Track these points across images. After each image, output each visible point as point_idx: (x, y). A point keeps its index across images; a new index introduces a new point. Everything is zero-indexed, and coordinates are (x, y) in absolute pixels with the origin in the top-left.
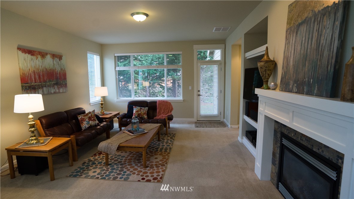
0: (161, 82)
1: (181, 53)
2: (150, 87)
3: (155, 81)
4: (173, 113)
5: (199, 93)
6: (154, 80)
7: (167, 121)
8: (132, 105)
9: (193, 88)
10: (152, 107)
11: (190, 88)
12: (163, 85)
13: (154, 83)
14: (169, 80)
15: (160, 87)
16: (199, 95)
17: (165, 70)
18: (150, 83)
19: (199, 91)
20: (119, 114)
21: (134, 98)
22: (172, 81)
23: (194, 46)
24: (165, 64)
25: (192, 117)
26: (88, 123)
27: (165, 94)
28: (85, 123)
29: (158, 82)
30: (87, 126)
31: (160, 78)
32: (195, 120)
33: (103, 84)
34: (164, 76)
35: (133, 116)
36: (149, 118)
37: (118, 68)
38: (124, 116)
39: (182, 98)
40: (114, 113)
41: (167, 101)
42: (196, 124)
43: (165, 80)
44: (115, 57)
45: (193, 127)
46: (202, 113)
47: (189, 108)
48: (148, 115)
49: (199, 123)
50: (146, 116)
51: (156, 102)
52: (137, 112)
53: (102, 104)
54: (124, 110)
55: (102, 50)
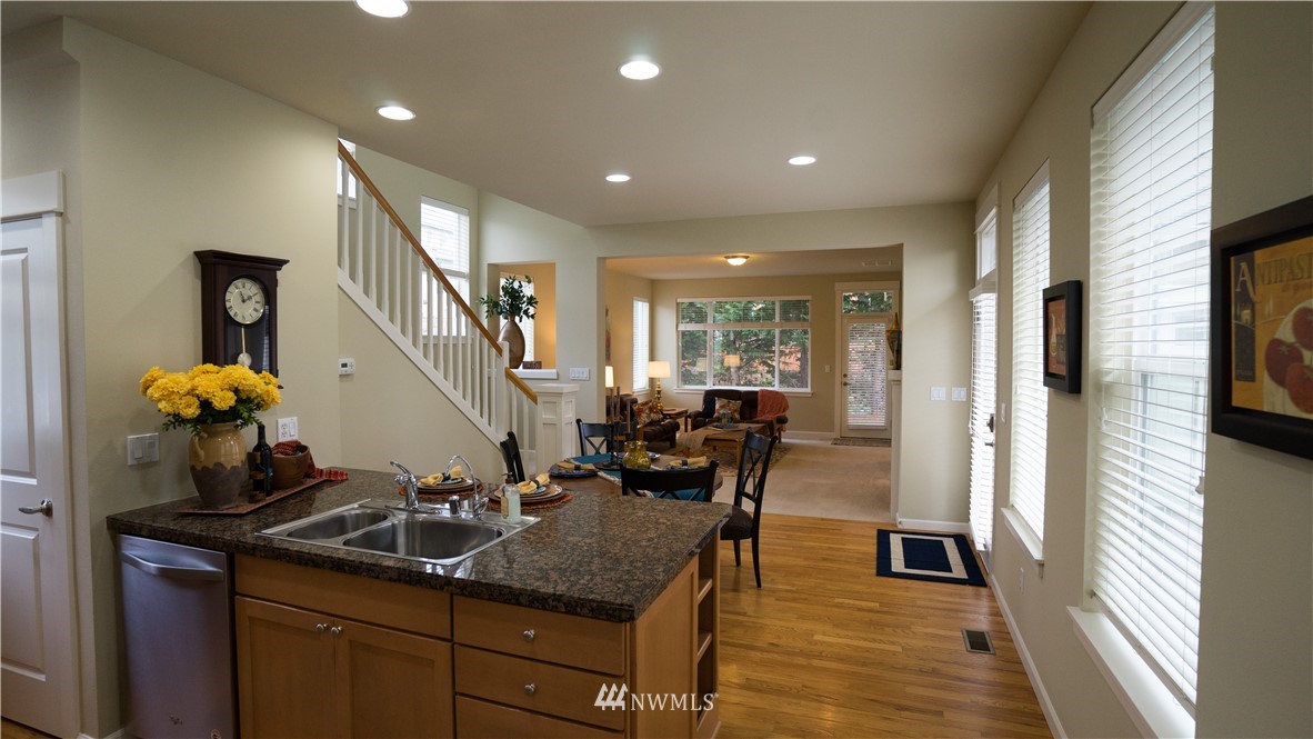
0: (770, 358)
1: (809, 298)
2: (739, 368)
3: (754, 354)
4: (788, 414)
5: (844, 380)
6: (752, 351)
7: (777, 426)
8: (710, 397)
9: (832, 369)
10: (749, 404)
11: (827, 369)
12: (774, 364)
13: (752, 359)
14: (791, 353)
15: (768, 372)
16: (846, 384)
17: (777, 332)
18: (741, 359)
19: (845, 376)
20: (686, 412)
21: (709, 387)
22: (799, 356)
23: (837, 284)
24: (777, 319)
25: (831, 429)
26: (649, 416)
27: (776, 382)
28: (644, 415)
29: (761, 357)
30: (647, 421)
31: (765, 346)
32: (836, 435)
33: (652, 357)
34: (774, 344)
35: (716, 415)
36: (743, 419)
37: (682, 327)
38: (698, 414)
39: (808, 390)
40: (678, 410)
41: (777, 393)
42: (836, 442)
43: (777, 353)
44: (678, 304)
45: (828, 444)
46: (852, 422)
47: (824, 410)
48: (741, 414)
49: (844, 440)
50: (737, 416)
51: (756, 393)
52: (722, 407)
53: (659, 392)
54: (697, 405)
55: (654, 291)
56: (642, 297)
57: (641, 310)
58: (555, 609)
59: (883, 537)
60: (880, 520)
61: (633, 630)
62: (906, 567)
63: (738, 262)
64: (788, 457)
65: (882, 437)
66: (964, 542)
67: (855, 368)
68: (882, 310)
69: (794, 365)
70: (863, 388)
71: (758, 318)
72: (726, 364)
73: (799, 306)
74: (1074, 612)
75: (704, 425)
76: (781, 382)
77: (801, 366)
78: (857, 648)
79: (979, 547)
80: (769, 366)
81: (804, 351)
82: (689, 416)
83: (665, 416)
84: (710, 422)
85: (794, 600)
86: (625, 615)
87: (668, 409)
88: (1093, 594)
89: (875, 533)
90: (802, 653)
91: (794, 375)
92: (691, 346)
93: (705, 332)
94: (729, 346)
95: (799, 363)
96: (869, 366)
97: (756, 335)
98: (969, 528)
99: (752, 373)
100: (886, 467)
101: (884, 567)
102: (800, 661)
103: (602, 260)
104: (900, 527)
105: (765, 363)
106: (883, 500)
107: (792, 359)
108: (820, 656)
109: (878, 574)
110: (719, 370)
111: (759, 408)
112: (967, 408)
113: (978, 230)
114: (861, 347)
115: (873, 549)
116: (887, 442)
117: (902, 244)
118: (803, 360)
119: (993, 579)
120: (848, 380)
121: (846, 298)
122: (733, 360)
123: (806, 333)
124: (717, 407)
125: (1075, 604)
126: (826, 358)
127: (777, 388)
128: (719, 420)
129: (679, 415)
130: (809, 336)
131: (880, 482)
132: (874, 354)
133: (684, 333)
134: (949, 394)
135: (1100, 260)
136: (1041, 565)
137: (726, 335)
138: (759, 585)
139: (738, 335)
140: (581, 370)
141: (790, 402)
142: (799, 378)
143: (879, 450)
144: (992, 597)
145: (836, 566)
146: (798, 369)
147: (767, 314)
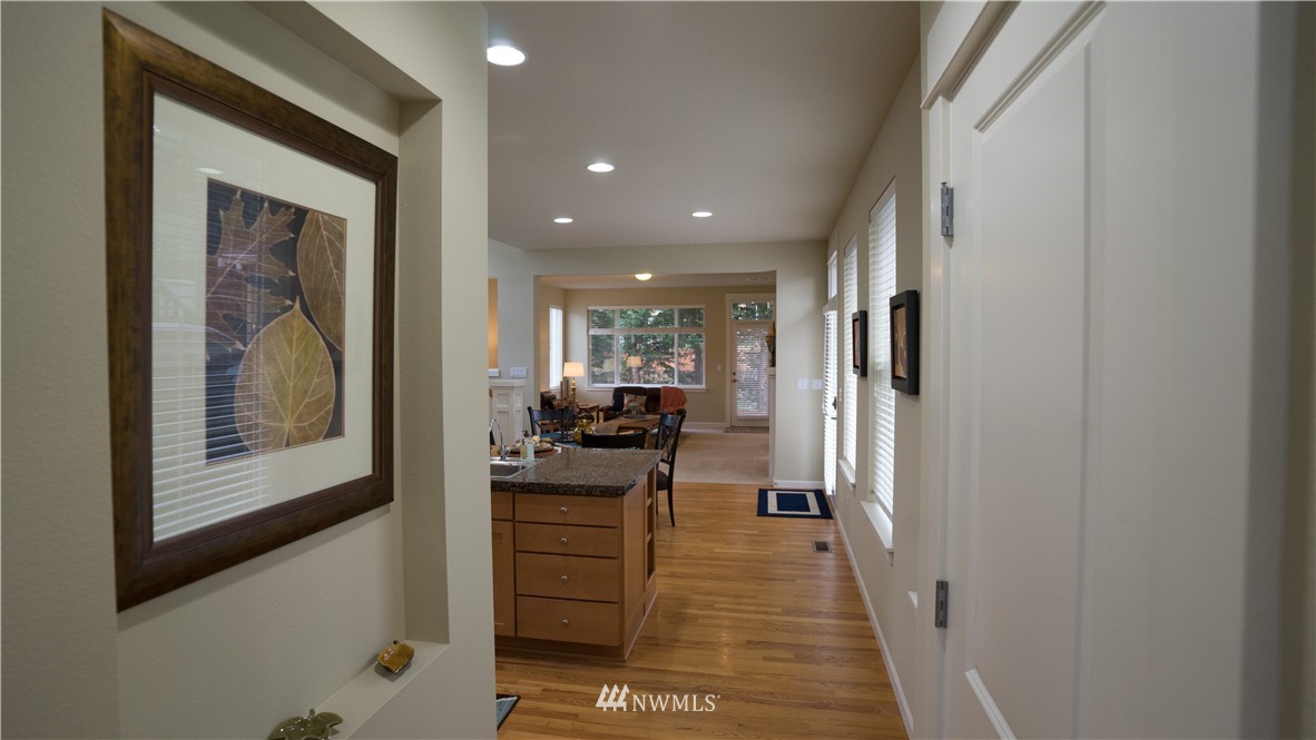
0: (668, 359)
1: (703, 306)
2: (639, 369)
3: (653, 356)
4: (686, 407)
5: (734, 377)
6: (651, 353)
8: (619, 393)
9: (724, 369)
10: (653, 398)
11: (719, 368)
12: (672, 365)
13: (651, 360)
14: (686, 355)
15: (665, 372)
16: (735, 381)
17: (676, 336)
18: (642, 360)
19: (734, 374)
20: (598, 406)
21: (618, 384)
22: (694, 357)
23: (727, 295)
24: (676, 325)
25: (723, 420)
27: (676, 381)
29: (660, 359)
31: (664, 348)
32: (727, 424)
33: (566, 359)
34: (672, 346)
35: (625, 408)
36: (648, 411)
37: (592, 332)
38: (609, 409)
39: (703, 386)
40: (591, 406)
41: (676, 389)
42: (727, 430)
43: (676, 355)
44: (588, 311)
45: (721, 432)
46: (740, 414)
47: (717, 403)
48: (646, 407)
49: (733, 429)
50: (643, 409)
51: (659, 389)
52: (630, 401)
53: (574, 389)
54: (608, 401)
55: (567, 300)
56: (557, 306)
57: (556, 316)
58: (579, 494)
59: (763, 494)
60: (762, 483)
61: (622, 503)
62: (779, 510)
63: (644, 277)
64: (688, 442)
65: (761, 426)
66: (820, 494)
67: (743, 367)
68: (766, 317)
69: (689, 365)
70: (751, 386)
71: (656, 323)
72: (628, 365)
73: (694, 313)
74: (863, 503)
75: (615, 417)
76: (680, 381)
77: (695, 367)
78: (742, 554)
79: (829, 492)
80: (667, 366)
81: (698, 352)
82: (602, 410)
83: (581, 410)
84: (621, 415)
85: (700, 532)
86: (620, 492)
87: (582, 404)
88: (873, 492)
89: (757, 491)
90: (706, 558)
91: (689, 375)
92: (599, 349)
93: (610, 337)
94: (630, 349)
95: (693, 363)
96: (753, 365)
97: (654, 338)
98: (824, 484)
99: (649, 373)
100: (766, 448)
101: (762, 510)
102: (706, 562)
103: (537, 278)
104: (776, 487)
105: (663, 364)
106: (764, 470)
107: (688, 360)
108: (719, 559)
109: (758, 515)
110: (624, 370)
111: (662, 402)
112: (820, 395)
113: (829, 262)
114: (748, 349)
115: (755, 501)
116: (766, 429)
117: (775, 272)
118: (698, 362)
119: (837, 514)
120: (737, 377)
121: (735, 307)
122: (635, 361)
123: (700, 336)
124: (625, 402)
125: (864, 500)
126: (718, 360)
127: (676, 385)
128: (629, 411)
129: (593, 409)
130: (704, 340)
131: (762, 458)
132: (759, 355)
133: (594, 337)
134: (811, 384)
135: (874, 300)
136: (854, 486)
137: (627, 338)
138: (673, 525)
139: (639, 339)
140: (520, 369)
141: (688, 396)
142: (694, 377)
143: (762, 436)
144: (836, 524)
145: (727, 512)
146: (693, 370)
147: (666, 319)
